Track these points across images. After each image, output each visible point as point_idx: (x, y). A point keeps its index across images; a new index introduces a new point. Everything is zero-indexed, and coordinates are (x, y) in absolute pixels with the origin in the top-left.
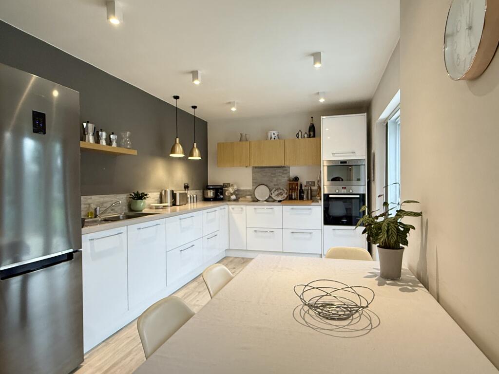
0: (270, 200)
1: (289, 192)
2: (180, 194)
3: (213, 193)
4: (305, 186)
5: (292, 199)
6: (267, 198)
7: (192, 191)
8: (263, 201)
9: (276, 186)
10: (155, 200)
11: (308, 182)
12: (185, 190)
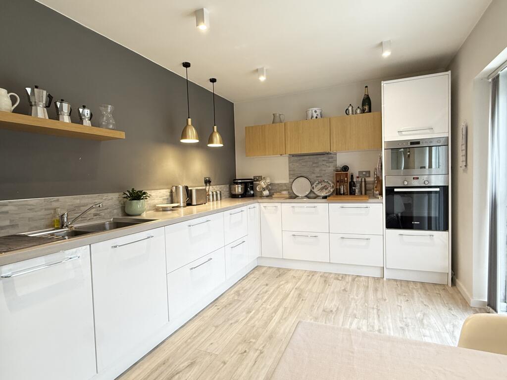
0: (311, 196)
1: (337, 186)
2: (197, 190)
3: (242, 188)
4: (358, 177)
5: (341, 194)
6: (307, 193)
7: (214, 187)
8: (302, 198)
9: (320, 178)
10: (164, 199)
11: (360, 172)
12: (206, 186)
